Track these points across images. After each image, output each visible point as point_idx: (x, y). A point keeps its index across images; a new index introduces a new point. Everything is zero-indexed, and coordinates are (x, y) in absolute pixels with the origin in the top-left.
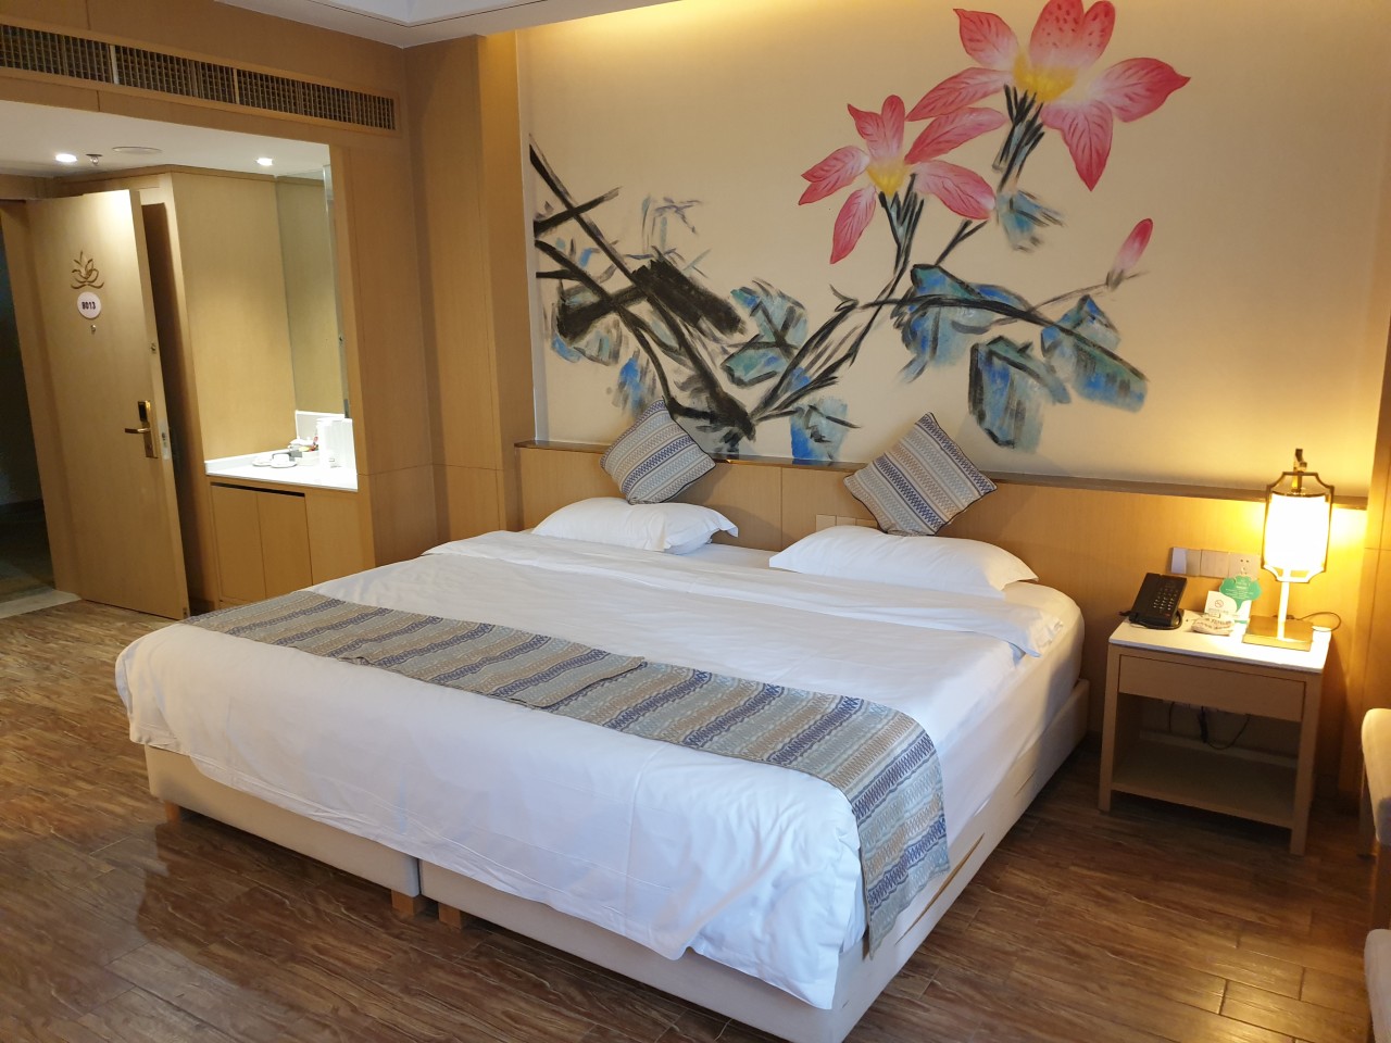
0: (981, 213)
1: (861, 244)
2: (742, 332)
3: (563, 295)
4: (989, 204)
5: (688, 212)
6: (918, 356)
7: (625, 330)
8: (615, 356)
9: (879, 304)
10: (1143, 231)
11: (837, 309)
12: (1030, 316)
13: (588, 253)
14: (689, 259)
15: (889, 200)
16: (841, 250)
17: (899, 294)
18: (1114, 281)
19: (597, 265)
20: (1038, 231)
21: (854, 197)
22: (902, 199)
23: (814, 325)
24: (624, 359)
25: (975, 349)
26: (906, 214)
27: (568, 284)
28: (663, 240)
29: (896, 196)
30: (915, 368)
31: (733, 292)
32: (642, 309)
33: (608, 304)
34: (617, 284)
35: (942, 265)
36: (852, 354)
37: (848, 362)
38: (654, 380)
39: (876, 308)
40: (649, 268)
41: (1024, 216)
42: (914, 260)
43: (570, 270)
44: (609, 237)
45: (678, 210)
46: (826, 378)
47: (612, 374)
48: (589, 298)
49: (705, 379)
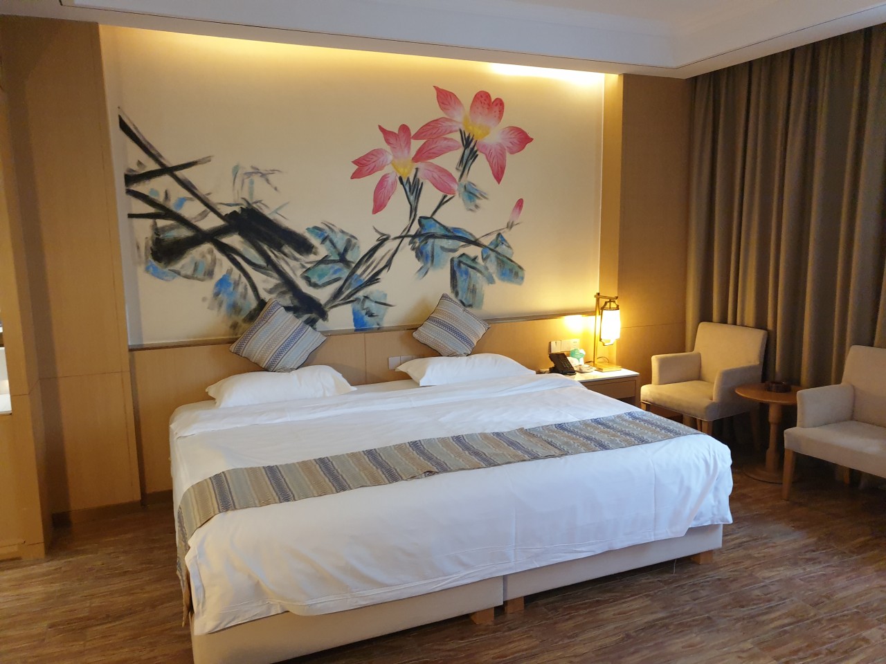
0: (451, 191)
1: (390, 204)
2: (315, 254)
3: (157, 231)
4: (455, 187)
5: (271, 177)
6: (425, 265)
7: (218, 255)
8: (210, 274)
9: (402, 237)
10: (520, 204)
11: (378, 240)
12: (476, 243)
13: (182, 201)
14: (273, 207)
15: (405, 181)
16: (378, 207)
17: (413, 232)
18: (510, 226)
19: (191, 210)
20: (478, 202)
21: (384, 178)
22: (411, 181)
23: (364, 249)
24: (218, 275)
25: (452, 260)
26: (414, 189)
27: (161, 223)
28: (251, 194)
29: (408, 179)
30: (424, 271)
31: (308, 229)
32: (234, 240)
33: (201, 237)
34: (211, 222)
35: (435, 217)
36: (388, 265)
37: (385, 270)
38: (246, 289)
39: (400, 239)
40: (240, 213)
41: (471, 194)
42: (419, 214)
43: (165, 213)
44: (202, 189)
45: (263, 175)
46: (374, 279)
47: (208, 287)
48: (184, 233)
49: (288, 285)
